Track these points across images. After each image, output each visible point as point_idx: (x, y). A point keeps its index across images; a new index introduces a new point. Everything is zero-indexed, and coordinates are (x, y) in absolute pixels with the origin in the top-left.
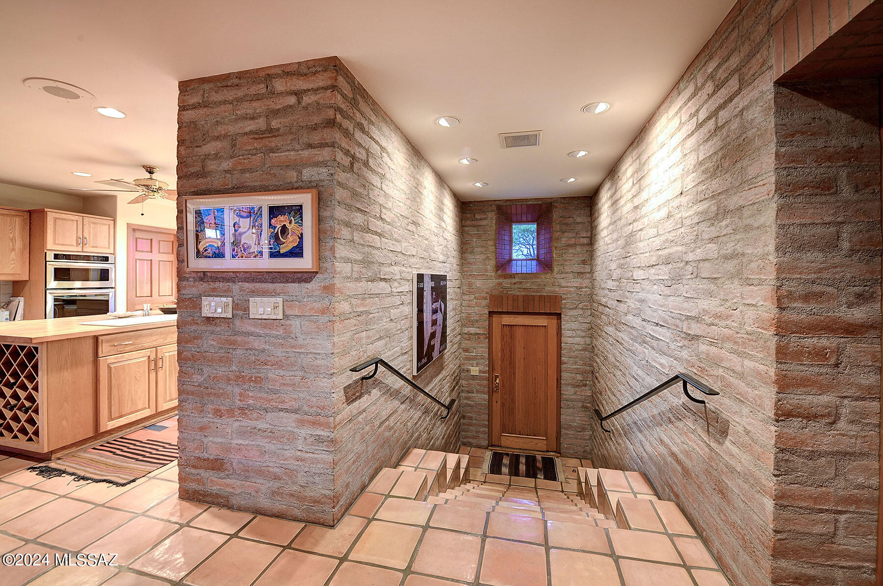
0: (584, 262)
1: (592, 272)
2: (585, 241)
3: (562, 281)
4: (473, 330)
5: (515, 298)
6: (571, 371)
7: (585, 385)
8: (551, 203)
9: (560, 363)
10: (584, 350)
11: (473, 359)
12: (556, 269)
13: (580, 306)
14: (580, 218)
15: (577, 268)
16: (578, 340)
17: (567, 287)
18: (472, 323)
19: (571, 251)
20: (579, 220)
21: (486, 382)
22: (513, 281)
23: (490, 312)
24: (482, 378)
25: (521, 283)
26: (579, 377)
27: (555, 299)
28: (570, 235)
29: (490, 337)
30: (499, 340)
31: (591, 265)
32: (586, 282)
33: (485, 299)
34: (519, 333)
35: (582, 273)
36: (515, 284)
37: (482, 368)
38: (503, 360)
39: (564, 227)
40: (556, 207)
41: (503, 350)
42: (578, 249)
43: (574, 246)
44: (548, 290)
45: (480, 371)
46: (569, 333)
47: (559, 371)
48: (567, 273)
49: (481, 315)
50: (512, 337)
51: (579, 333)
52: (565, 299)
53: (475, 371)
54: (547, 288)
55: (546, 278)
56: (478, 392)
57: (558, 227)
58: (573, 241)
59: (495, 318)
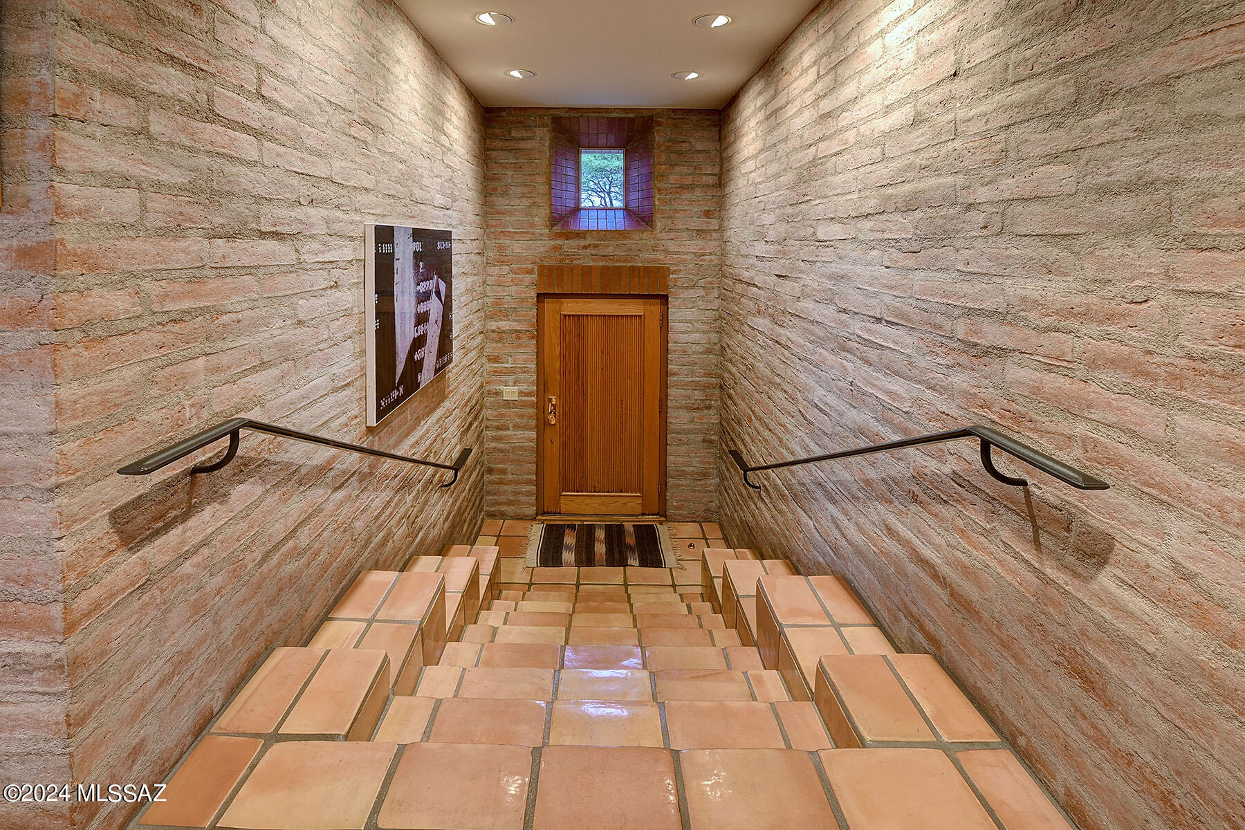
0: (708, 214)
1: (721, 229)
2: (711, 180)
3: (670, 243)
4: (505, 325)
5: (587, 271)
6: (685, 386)
7: (709, 407)
8: (651, 118)
9: (665, 373)
10: (708, 352)
11: (507, 374)
12: (659, 225)
13: (701, 283)
14: (701, 142)
15: (695, 223)
16: (696, 337)
17: (678, 253)
18: (505, 314)
19: (685, 195)
20: (699, 146)
21: (532, 411)
22: (582, 242)
23: (539, 295)
24: (525, 405)
25: (596, 246)
26: (698, 395)
27: (659, 273)
28: (685, 170)
29: (539, 336)
30: (556, 341)
31: (721, 219)
32: (711, 246)
33: (530, 272)
34: (593, 328)
35: (704, 231)
36: (585, 247)
37: (524, 387)
38: (563, 373)
39: (673, 157)
40: (660, 124)
41: (563, 357)
42: (698, 193)
43: (690, 188)
44: (644, 258)
45: (521, 393)
46: (682, 327)
47: (664, 386)
48: (678, 231)
49: (522, 300)
50: (580, 335)
51: (698, 325)
52: (674, 272)
53: (510, 392)
54: (644, 255)
55: (642, 238)
56: (516, 427)
57: (663, 156)
58: (689, 180)
59: (549, 305)
